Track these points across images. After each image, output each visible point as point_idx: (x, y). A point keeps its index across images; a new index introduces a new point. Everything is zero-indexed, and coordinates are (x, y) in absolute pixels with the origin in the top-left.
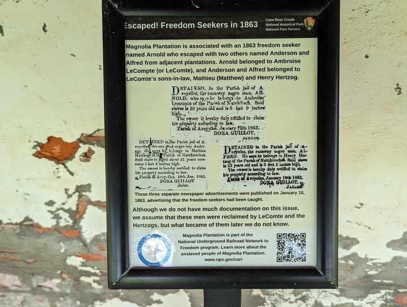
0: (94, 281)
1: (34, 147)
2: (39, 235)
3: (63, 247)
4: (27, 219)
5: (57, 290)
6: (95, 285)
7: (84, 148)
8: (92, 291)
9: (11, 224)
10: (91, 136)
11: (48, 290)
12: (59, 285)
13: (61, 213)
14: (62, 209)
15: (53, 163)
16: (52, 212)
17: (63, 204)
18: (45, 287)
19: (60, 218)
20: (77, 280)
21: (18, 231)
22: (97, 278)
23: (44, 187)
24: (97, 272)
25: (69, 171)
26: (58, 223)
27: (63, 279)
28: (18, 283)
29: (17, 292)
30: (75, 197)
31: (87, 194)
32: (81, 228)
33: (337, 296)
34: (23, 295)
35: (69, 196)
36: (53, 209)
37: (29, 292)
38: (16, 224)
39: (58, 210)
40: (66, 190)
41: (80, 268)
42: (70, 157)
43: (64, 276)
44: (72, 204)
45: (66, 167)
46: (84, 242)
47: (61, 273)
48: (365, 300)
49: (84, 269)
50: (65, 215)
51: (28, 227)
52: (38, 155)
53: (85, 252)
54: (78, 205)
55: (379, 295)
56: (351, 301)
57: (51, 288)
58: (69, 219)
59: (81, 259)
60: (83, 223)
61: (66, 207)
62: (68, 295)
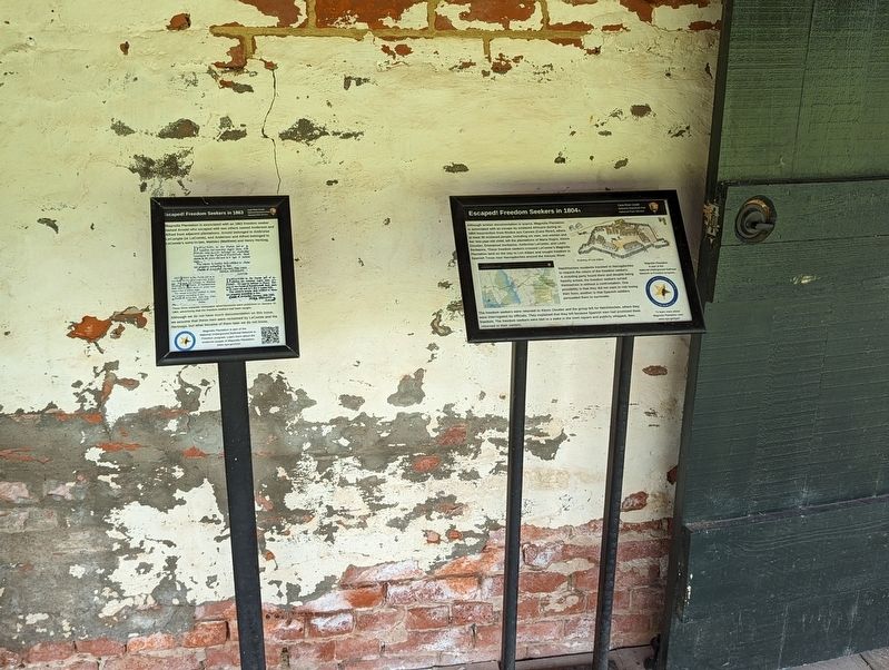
0: (113, 480)
1: (70, 327)
2: (60, 424)
3: (83, 437)
4: (51, 406)
5: (69, 497)
6: (113, 485)
7: (115, 325)
8: (110, 493)
9: (33, 413)
10: (122, 314)
11: (59, 499)
12: (72, 491)
13: (87, 394)
14: (88, 390)
15: (85, 341)
16: (77, 394)
17: (90, 384)
18: (56, 495)
19: (86, 400)
20: (94, 480)
21: (37, 422)
22: (115, 476)
23: (73, 367)
24: (117, 467)
25: (99, 349)
26: (82, 406)
27: (78, 482)
28: (25, 493)
29: (23, 506)
30: (102, 376)
31: (114, 372)
32: (105, 410)
33: (360, 468)
34: (28, 509)
35: (97, 375)
36: (79, 390)
37: (36, 505)
38: (39, 412)
39: (84, 391)
40: (95, 368)
41: (98, 464)
42: (102, 334)
43: (80, 477)
44: (98, 384)
45: (97, 345)
46: (106, 427)
47: (77, 474)
48: (387, 471)
49: (103, 464)
50: (90, 397)
51: (51, 416)
52: (71, 335)
53: (106, 441)
54: (104, 385)
55: (397, 463)
56: (374, 473)
57: (63, 497)
58: (93, 401)
59: (101, 451)
60: (107, 405)
61: (92, 388)
62: (81, 502)
